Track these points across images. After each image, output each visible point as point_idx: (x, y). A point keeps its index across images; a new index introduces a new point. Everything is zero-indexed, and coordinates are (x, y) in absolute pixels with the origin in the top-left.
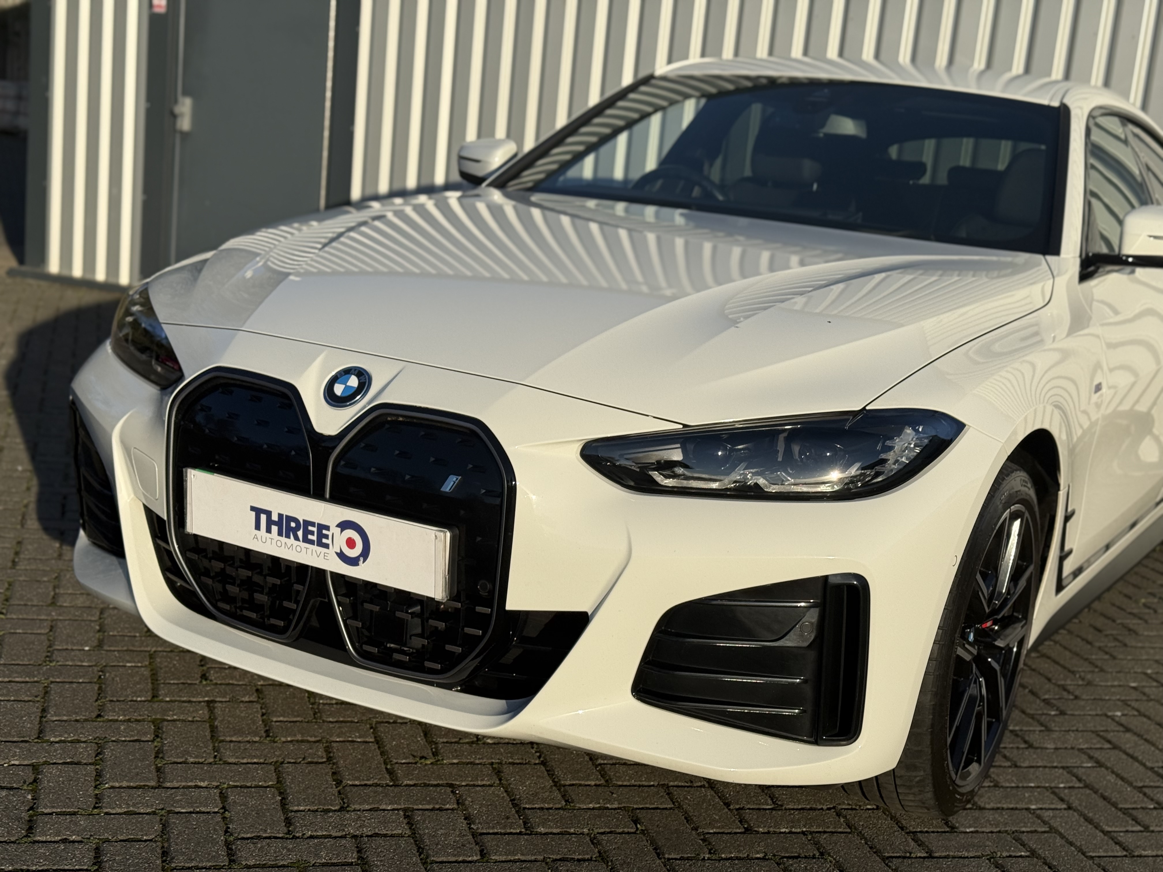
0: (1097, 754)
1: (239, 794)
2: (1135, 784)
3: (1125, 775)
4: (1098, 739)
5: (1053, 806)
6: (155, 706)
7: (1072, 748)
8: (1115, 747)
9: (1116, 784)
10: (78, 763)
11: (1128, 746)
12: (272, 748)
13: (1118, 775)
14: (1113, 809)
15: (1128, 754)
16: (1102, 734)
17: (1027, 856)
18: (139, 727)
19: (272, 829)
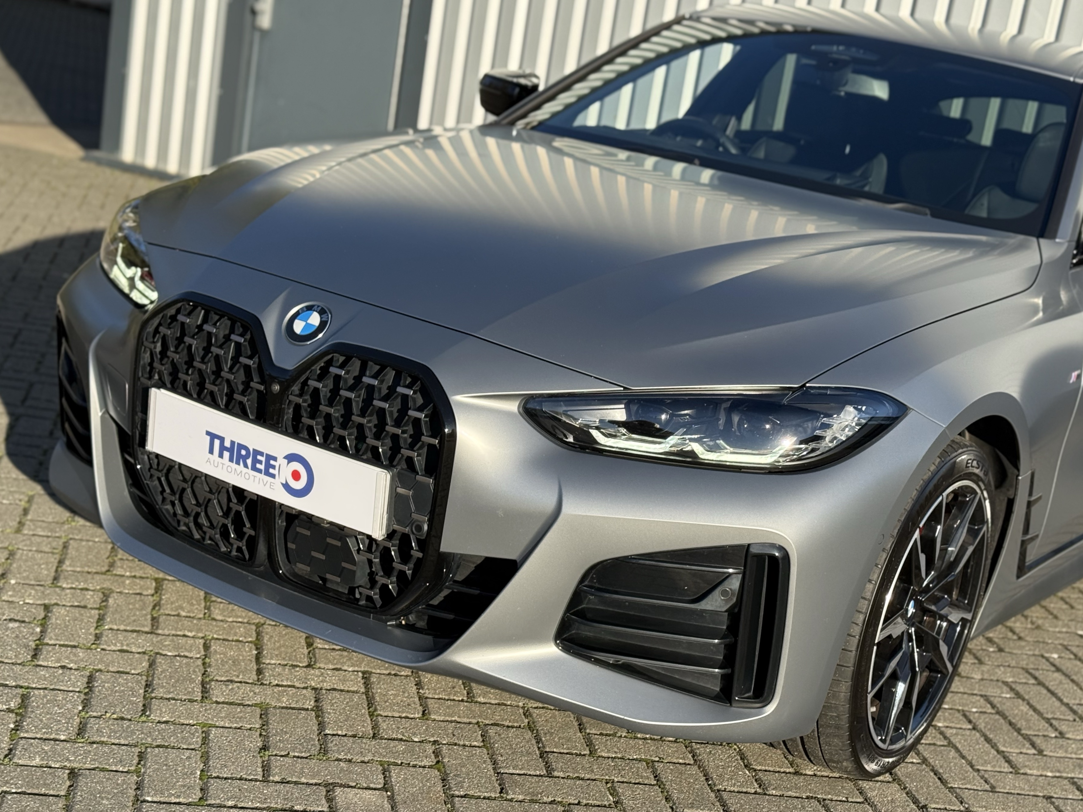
0: (1019, 688)
1: (220, 645)
2: (1046, 715)
3: (1038, 707)
4: (1027, 675)
5: (958, 726)
7: (997, 681)
8: (1040, 683)
9: (1027, 714)
10: (85, 607)
11: (1052, 683)
13: (1031, 706)
14: (1015, 734)
15: (1049, 690)
16: (1031, 671)
17: (918, 763)
18: (142, 583)
19: (244, 675)
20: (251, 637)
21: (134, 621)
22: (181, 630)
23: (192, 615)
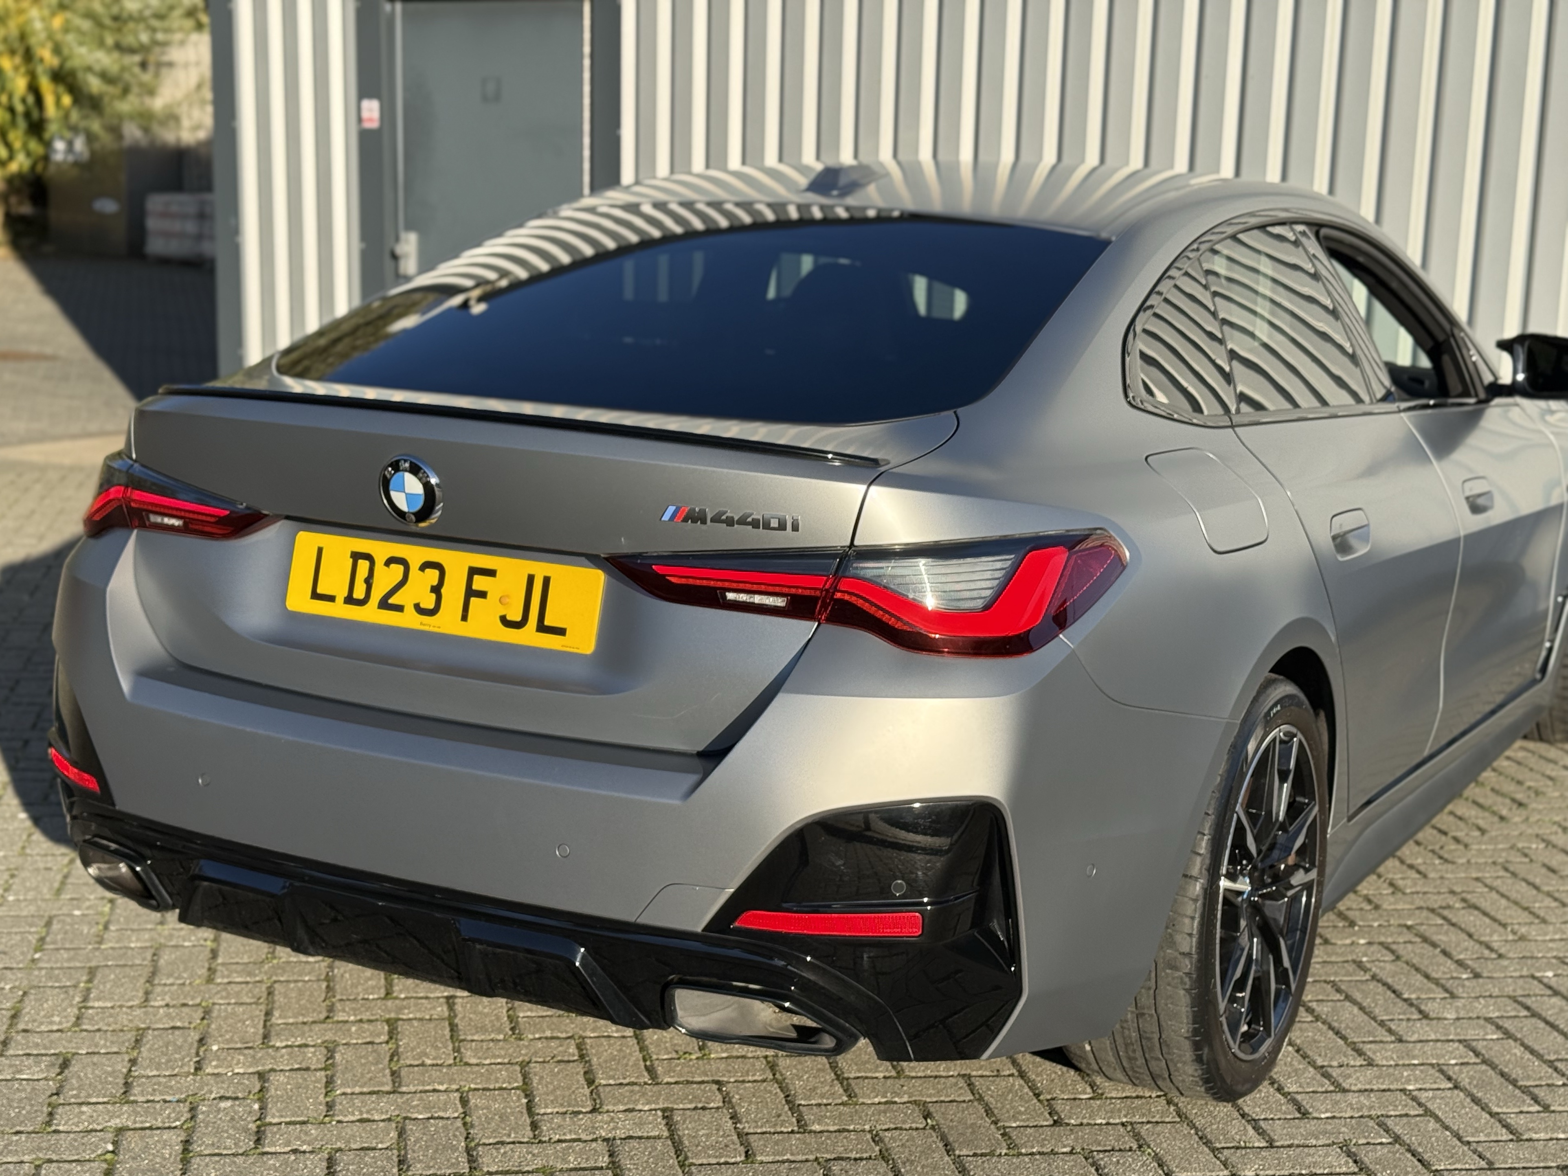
0: (1507, 1024)
1: (480, 1098)
2: (1547, 1057)
3: (1536, 1047)
4: (1515, 1005)
5: (1435, 1086)
6: (389, 1003)
7: (1478, 1018)
8: (1534, 1015)
9: (1522, 1058)
10: (307, 1069)
11: (1550, 1013)
12: (518, 1046)
13: (1526, 1047)
14: (1510, 1087)
15: (1547, 1022)
16: (1520, 999)
17: (1390, 1143)
18: (371, 1028)
19: (516, 1133)
20: (516, 1081)
21: (371, 1079)
22: (429, 1084)
23: (439, 1062)
